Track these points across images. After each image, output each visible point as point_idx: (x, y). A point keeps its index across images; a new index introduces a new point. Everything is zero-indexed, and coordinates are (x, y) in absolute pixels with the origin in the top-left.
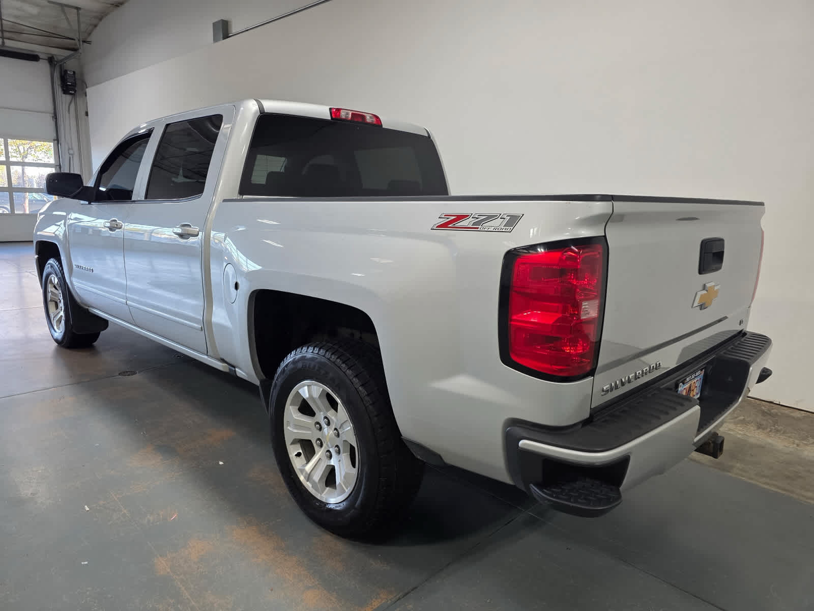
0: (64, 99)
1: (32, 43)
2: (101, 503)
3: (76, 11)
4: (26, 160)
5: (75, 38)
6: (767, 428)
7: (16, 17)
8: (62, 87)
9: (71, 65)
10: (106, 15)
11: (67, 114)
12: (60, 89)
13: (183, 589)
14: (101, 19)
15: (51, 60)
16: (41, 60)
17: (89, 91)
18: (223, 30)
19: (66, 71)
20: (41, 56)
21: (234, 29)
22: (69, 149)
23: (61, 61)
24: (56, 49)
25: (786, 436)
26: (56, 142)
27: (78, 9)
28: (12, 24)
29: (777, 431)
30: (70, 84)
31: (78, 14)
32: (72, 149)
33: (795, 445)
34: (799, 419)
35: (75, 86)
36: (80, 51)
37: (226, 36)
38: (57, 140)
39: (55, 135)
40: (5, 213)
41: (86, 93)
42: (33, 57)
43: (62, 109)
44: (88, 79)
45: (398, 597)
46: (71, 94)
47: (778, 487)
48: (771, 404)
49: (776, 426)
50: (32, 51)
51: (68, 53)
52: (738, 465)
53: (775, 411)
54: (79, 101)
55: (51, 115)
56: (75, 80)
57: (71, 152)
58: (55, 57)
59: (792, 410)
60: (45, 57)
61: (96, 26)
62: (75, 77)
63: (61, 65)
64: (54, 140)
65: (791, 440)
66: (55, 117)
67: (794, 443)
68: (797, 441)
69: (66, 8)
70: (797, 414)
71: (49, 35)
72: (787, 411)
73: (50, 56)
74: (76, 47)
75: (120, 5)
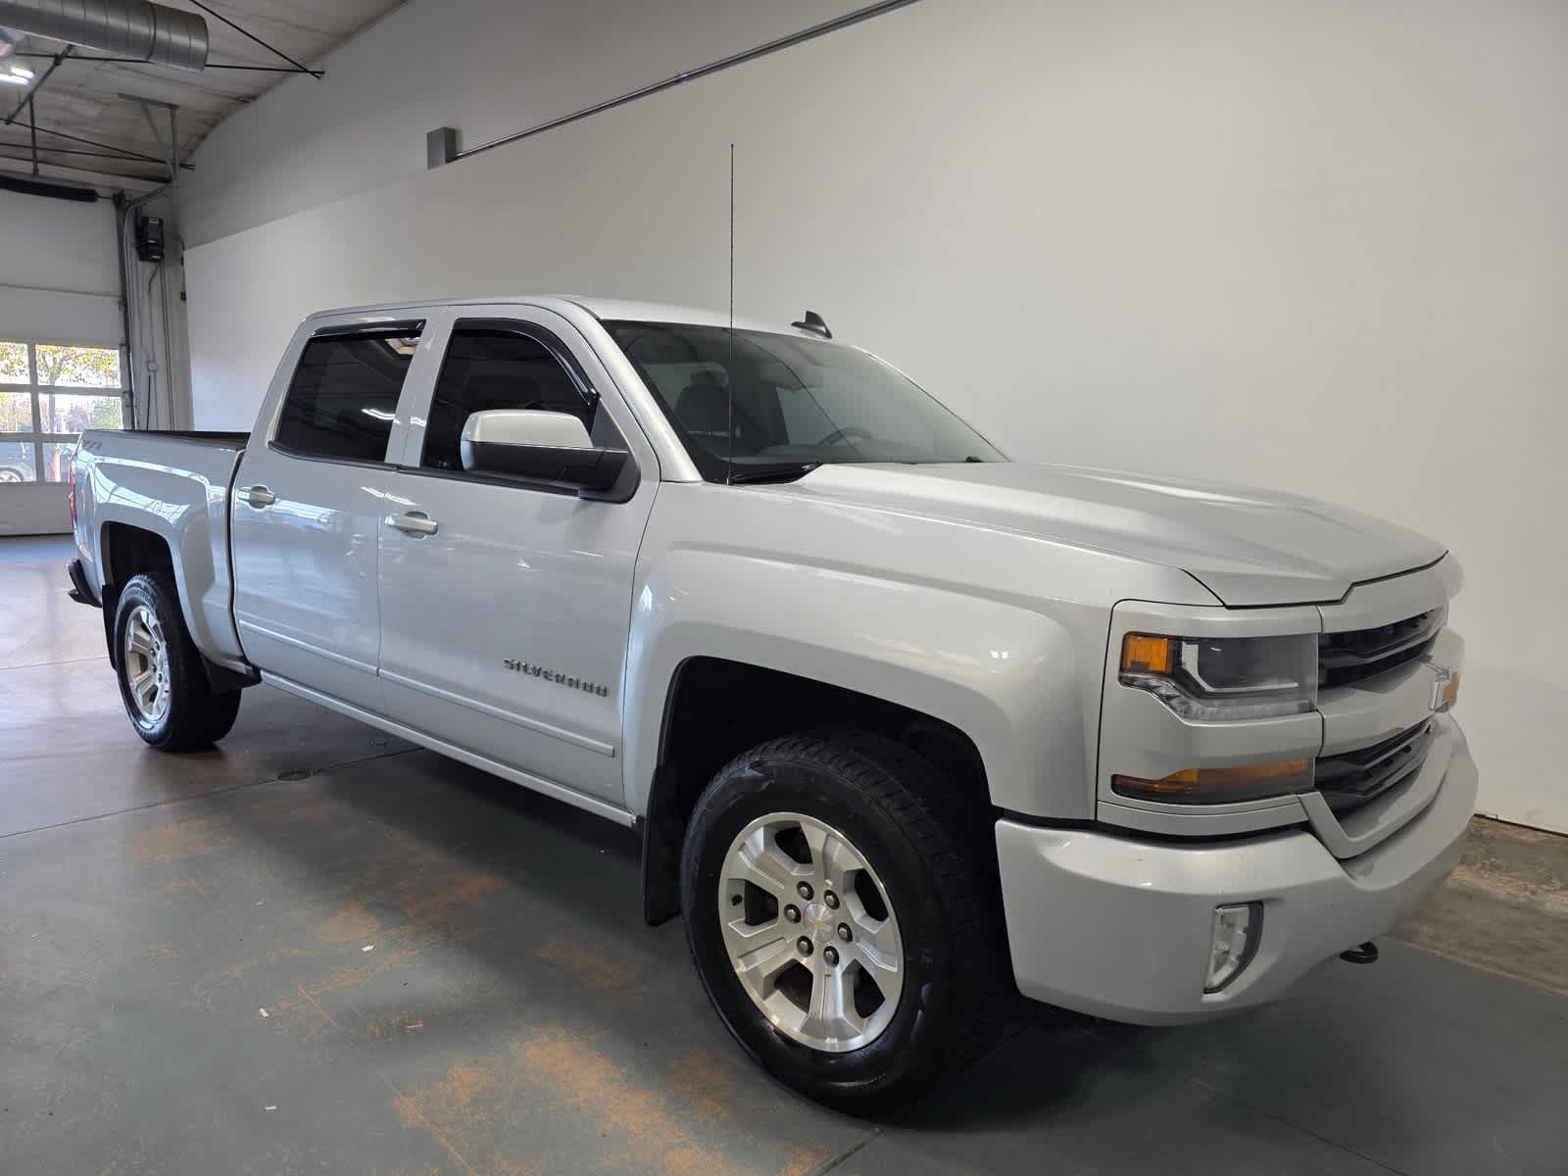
0: (140, 271)
1: (85, 170)
2: (284, 1005)
3: (168, 110)
4: (58, 383)
5: (165, 159)
6: (1474, 864)
7: (58, 123)
8: (137, 248)
9: (155, 209)
10: (224, 118)
11: (146, 297)
12: (134, 252)
13: (452, 1149)
14: (213, 126)
15: (119, 200)
16: (100, 200)
17: (189, 255)
18: (447, 146)
19: (146, 220)
20: (100, 191)
21: (467, 143)
22: (148, 362)
23: (138, 201)
24: (132, 180)
25: (1512, 877)
26: (124, 348)
27: (172, 107)
28: (50, 135)
29: (1495, 868)
30: (153, 242)
31: (173, 117)
32: (154, 361)
33: (1528, 893)
34: (1532, 846)
35: (163, 247)
36: (175, 183)
37: (452, 157)
38: (126, 346)
39: (123, 335)
40: (14, 480)
41: (182, 259)
42: (86, 195)
43: (137, 289)
44: (188, 233)
45: (831, 1160)
46: (155, 261)
47: (1500, 967)
48: (1483, 820)
49: (1493, 860)
50: (85, 184)
51: (151, 186)
52: (1425, 929)
53: (1490, 831)
54: (169, 273)
55: (118, 299)
56: (162, 235)
57: (152, 366)
58: (125, 193)
59: (1518, 830)
60: (110, 194)
61: (203, 137)
62: (162, 228)
63: (136, 210)
64: (121, 345)
65: (1521, 883)
66: (124, 303)
67: (1526, 889)
68: (1532, 886)
69: (150, 108)
70: (1529, 837)
71: (116, 155)
72: (1511, 832)
73: (117, 192)
74: (166, 176)
75: (252, 101)
